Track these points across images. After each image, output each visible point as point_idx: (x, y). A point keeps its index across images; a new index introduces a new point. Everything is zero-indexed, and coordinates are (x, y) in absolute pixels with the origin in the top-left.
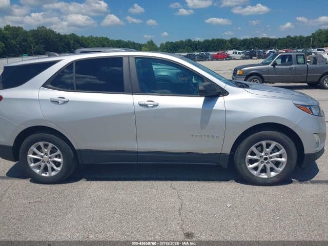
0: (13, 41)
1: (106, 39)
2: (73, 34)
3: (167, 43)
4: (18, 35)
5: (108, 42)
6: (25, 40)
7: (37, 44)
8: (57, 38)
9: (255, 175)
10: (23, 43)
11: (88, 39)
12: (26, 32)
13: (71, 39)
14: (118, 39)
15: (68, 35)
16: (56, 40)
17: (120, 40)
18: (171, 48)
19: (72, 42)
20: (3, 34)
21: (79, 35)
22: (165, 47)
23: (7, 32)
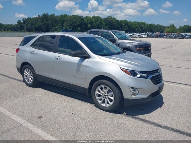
0: (95, 24)
1: (144, 23)
2: (125, 20)
3: (185, 26)
4: (97, 20)
5: (145, 25)
6: (100, 23)
7: (106, 26)
8: (116, 22)
9: (100, 103)
10: (99, 25)
11: (133, 23)
12: (102, 19)
13: (124, 23)
14: (151, 24)
15: (123, 21)
16: (116, 23)
17: (152, 24)
18: (187, 30)
19: (124, 24)
20: (91, 20)
21: (129, 21)
22: (182, 29)
23: (93, 19)
